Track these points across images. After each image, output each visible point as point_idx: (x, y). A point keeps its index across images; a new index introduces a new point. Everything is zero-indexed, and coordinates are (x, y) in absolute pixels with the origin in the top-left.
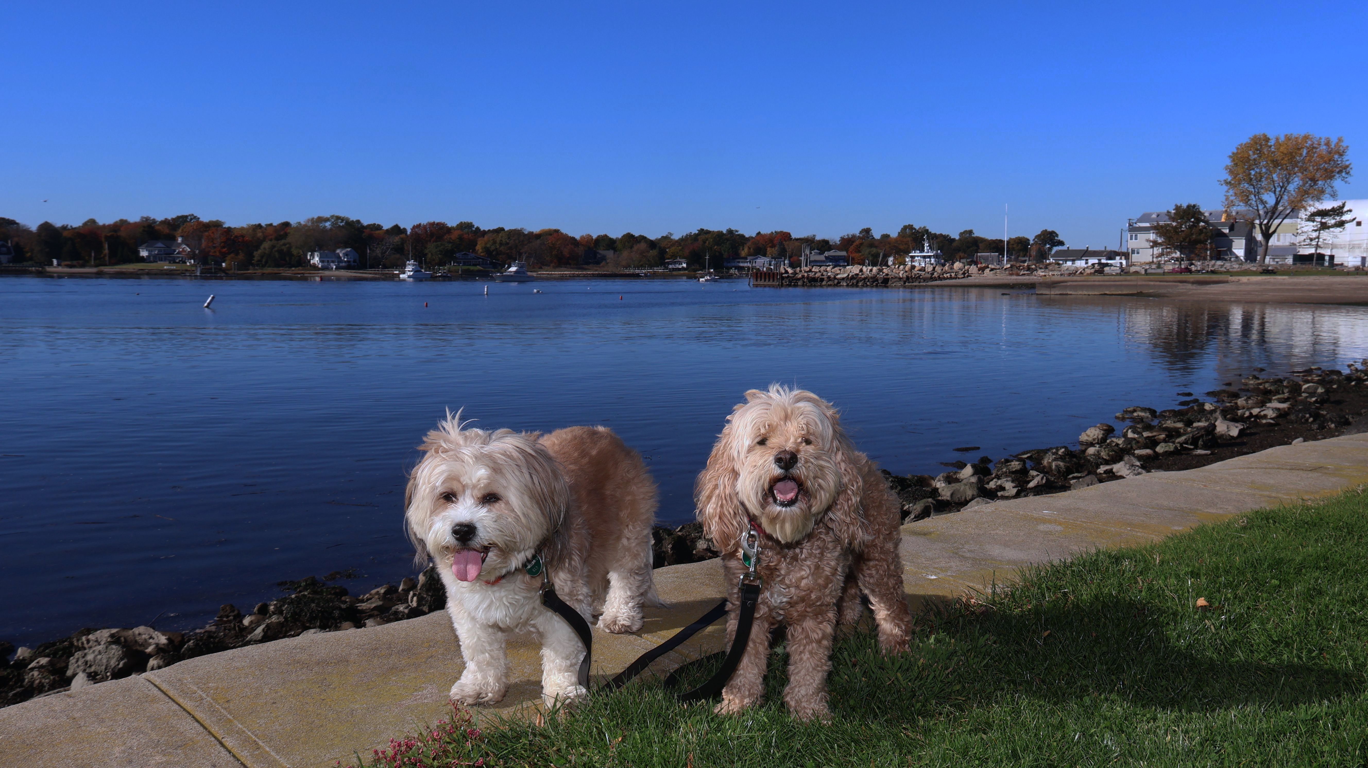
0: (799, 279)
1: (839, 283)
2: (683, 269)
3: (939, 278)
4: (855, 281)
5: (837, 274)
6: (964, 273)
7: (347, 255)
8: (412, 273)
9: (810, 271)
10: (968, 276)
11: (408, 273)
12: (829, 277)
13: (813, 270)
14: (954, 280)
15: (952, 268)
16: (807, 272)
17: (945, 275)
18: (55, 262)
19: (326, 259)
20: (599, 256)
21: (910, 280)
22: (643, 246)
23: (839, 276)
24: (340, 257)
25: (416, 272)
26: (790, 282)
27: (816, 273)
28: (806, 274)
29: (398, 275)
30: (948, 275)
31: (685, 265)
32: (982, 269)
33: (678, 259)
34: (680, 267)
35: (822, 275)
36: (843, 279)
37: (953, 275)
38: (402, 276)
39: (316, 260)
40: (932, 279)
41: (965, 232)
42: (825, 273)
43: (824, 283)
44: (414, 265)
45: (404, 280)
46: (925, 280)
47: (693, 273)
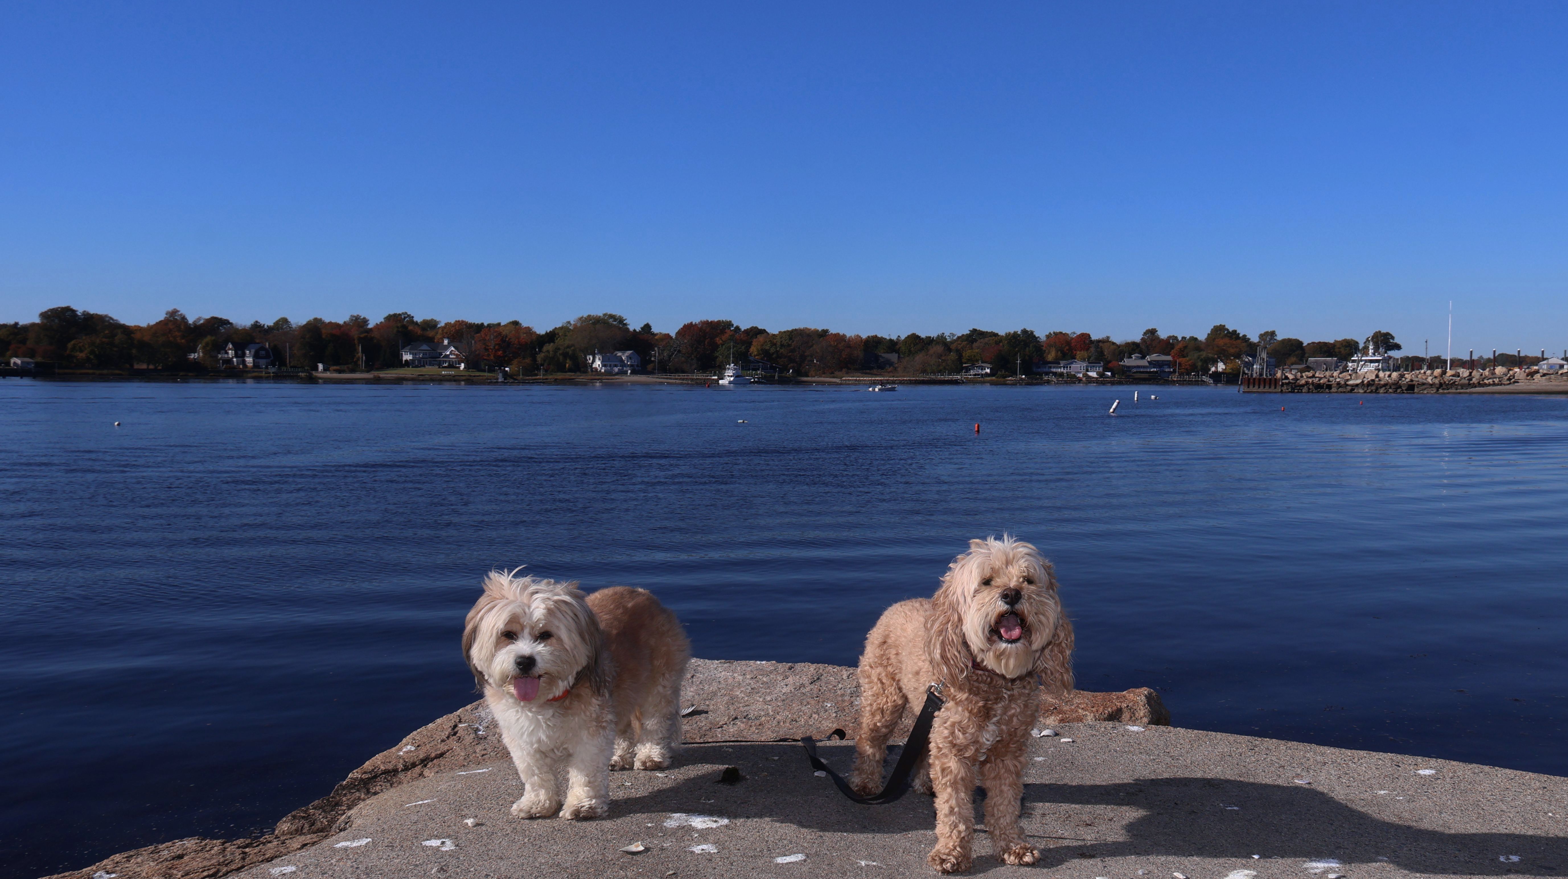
0: (1303, 386)
1: (1352, 390)
2: (987, 374)
3: (1479, 385)
4: (1374, 388)
5: (1348, 380)
6: (1509, 379)
7: (630, 358)
8: (732, 379)
9: (1313, 376)
10: (1514, 382)
11: (727, 379)
12: (1338, 383)
13: (1317, 375)
14: (1499, 387)
15: (1493, 373)
16: (1310, 377)
17: (1486, 381)
18: (321, 367)
19: (609, 363)
20: (881, 360)
21: (1444, 387)
22: (939, 349)
23: (1351, 382)
24: (622, 361)
25: (736, 377)
26: (1293, 389)
27: (1320, 379)
28: (1310, 380)
29: (717, 381)
30: (1491, 381)
31: (988, 371)
32: (1532, 374)
33: (980, 364)
34: (984, 372)
35: (1329, 381)
36: (1357, 385)
37: (1497, 381)
38: (721, 382)
39: (598, 364)
40: (1470, 385)
41: (1266, 333)
42: (1331, 379)
43: (1334, 390)
44: (735, 369)
45: (723, 386)
46: (1463, 386)
47: (1002, 380)
